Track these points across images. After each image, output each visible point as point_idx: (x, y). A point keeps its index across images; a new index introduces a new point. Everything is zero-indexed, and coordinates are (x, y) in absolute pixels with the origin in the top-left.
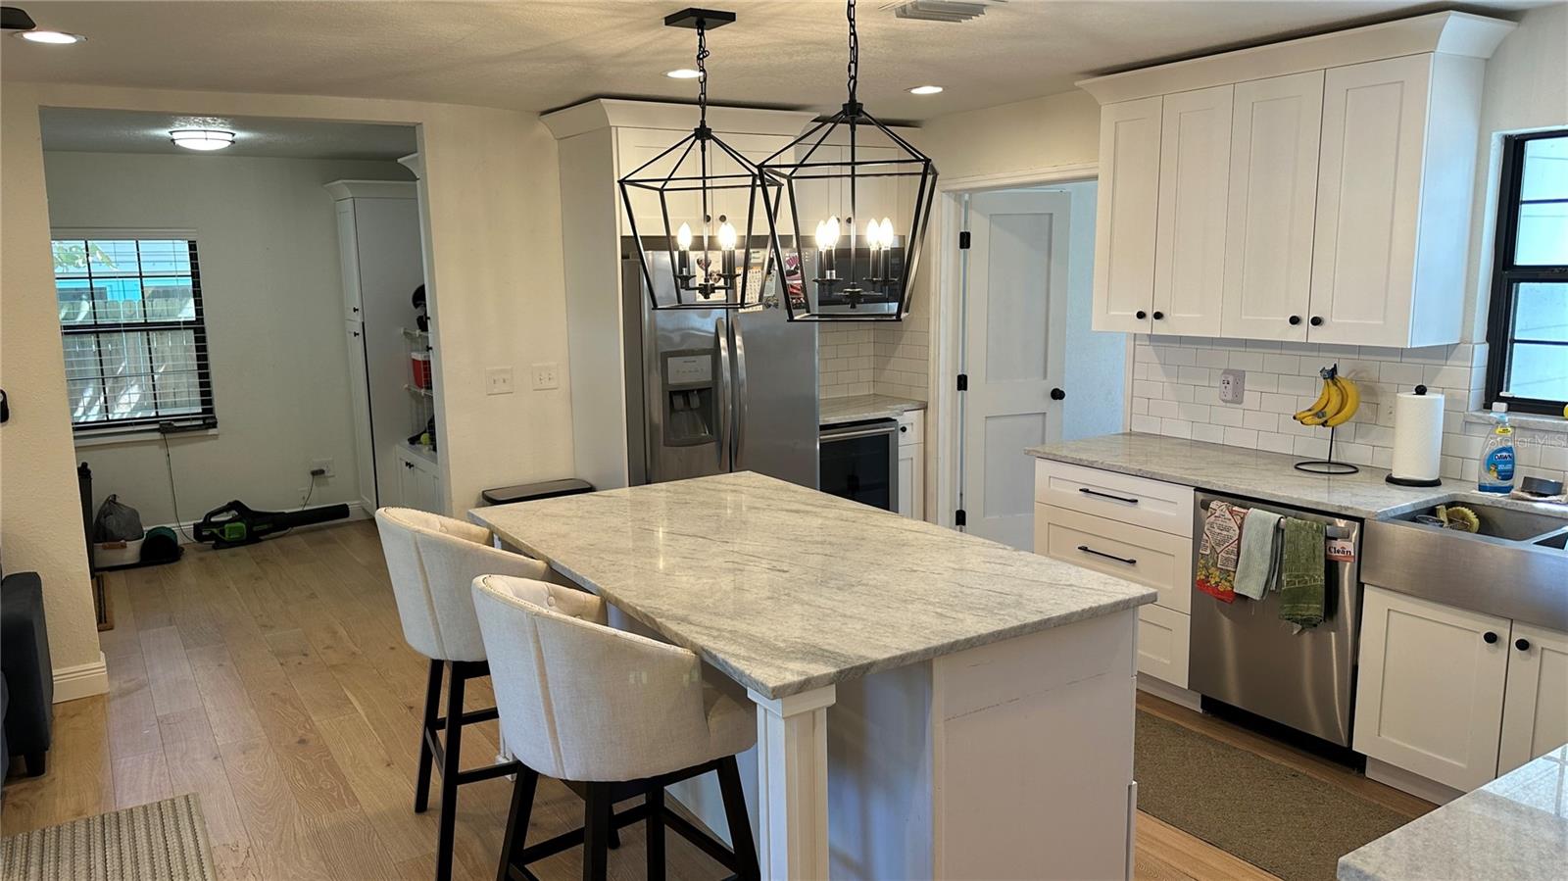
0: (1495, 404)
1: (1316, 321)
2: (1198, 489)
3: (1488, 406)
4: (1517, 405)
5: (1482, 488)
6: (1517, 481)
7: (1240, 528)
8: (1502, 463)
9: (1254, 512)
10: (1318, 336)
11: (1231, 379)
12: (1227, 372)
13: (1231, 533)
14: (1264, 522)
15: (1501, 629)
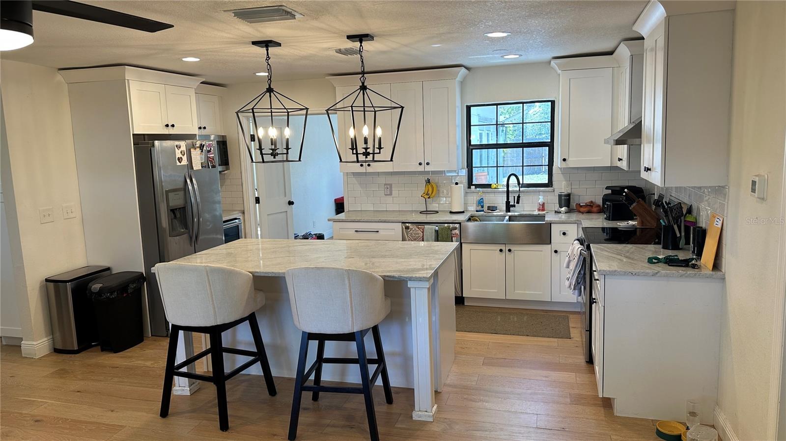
0: (472, 187)
1: (428, 164)
2: (403, 223)
3: (469, 187)
4: (477, 186)
5: (477, 211)
6: (485, 208)
7: (423, 232)
8: (481, 203)
9: (426, 227)
10: (428, 168)
11: (388, 187)
12: (385, 184)
13: (420, 235)
14: (431, 229)
15: (503, 247)
